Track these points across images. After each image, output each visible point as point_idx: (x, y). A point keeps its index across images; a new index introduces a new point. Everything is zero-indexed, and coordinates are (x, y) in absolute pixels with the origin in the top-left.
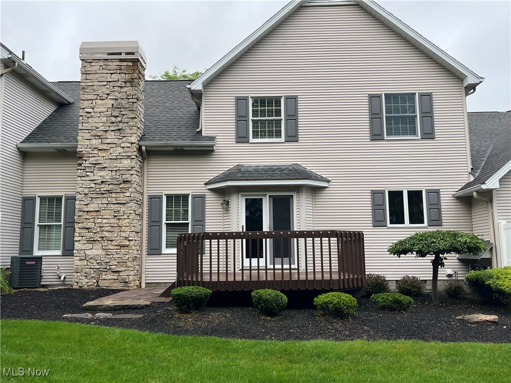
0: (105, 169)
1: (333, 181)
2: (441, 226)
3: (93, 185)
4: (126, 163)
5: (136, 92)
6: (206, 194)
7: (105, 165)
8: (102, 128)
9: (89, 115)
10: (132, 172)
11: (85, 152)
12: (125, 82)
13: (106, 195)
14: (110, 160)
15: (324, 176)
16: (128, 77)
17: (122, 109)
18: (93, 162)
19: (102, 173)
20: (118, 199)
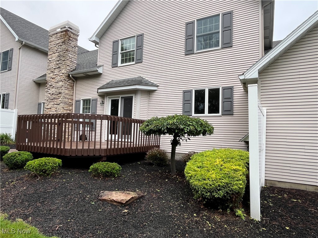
0: (54, 87)
1: (160, 86)
2: (233, 115)
3: (50, 96)
4: (61, 83)
5: (66, 47)
6: (97, 98)
7: (54, 86)
8: (54, 68)
9: (50, 62)
10: (62, 88)
11: (48, 80)
12: (62, 43)
13: (53, 101)
14: (55, 83)
15: (155, 83)
16: (63, 40)
17: (61, 57)
18: (50, 85)
19: (53, 90)
20: (57, 102)
